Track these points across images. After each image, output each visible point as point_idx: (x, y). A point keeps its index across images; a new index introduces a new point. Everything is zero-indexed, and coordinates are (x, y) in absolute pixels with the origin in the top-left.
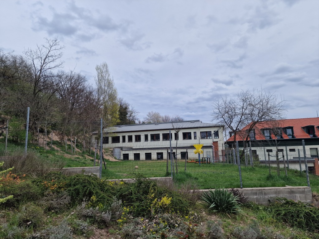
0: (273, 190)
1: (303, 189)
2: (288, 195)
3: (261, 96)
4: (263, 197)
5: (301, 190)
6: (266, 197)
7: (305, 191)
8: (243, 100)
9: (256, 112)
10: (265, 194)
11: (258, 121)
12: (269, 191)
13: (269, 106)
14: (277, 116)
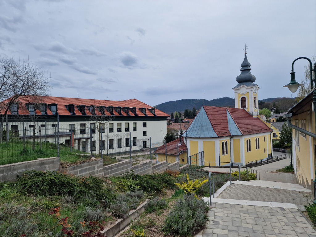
0: (23, 165)
1: (53, 160)
2: (38, 167)
3: (27, 68)
4: (12, 173)
5: (50, 160)
6: (15, 173)
7: (55, 160)
8: (6, 68)
9: (20, 84)
10: (14, 170)
11: (21, 95)
12: (19, 166)
13: (35, 80)
14: (43, 92)
